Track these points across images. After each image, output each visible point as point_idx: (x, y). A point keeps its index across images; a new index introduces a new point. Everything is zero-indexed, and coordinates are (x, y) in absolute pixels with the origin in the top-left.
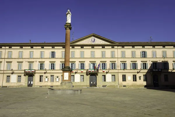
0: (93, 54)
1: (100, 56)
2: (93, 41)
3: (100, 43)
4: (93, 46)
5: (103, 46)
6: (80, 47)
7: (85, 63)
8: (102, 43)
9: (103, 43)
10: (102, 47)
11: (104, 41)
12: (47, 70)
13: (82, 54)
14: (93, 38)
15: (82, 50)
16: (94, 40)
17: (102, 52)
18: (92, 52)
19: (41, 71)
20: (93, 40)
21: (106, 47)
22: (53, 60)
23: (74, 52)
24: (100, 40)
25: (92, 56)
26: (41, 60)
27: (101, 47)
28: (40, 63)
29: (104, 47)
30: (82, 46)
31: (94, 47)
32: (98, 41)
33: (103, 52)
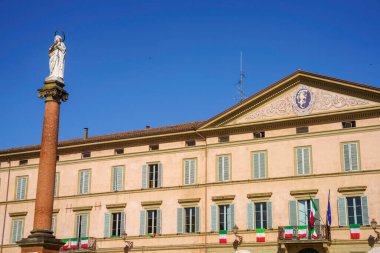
0: (302, 157)
1: (336, 166)
2: (301, 102)
3: (333, 109)
4: (301, 125)
5: (348, 120)
6: (250, 136)
7: (271, 199)
8: (340, 105)
9: (346, 108)
10: (345, 125)
11: (349, 97)
12: (135, 237)
13: (259, 161)
14: (301, 89)
15: (261, 146)
16: (308, 96)
17: (345, 145)
18: (300, 151)
19: (114, 242)
20: (302, 96)
21: (359, 123)
22: (152, 196)
23: (226, 159)
24: (334, 94)
25: (300, 170)
26: (113, 200)
27: (338, 125)
28: (109, 213)
29: (354, 125)
30: (259, 130)
31: (305, 130)
32: (327, 101)
33: (346, 147)
